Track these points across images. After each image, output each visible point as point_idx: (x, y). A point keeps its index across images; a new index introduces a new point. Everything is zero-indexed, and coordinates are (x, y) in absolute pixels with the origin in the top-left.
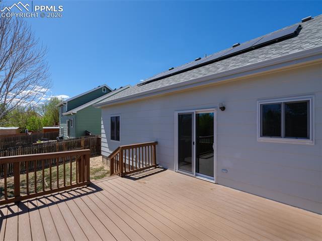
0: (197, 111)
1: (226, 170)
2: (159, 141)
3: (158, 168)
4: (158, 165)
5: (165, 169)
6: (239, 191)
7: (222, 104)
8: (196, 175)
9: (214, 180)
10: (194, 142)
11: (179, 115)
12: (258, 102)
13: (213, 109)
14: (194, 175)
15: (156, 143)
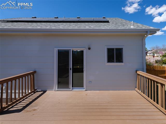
0: (73, 48)
1: (91, 82)
2: (37, 70)
3: (37, 92)
4: (36, 90)
5: (45, 92)
6: (98, 91)
7: (89, 46)
8: (72, 89)
9: (84, 89)
10: (71, 69)
11: (58, 51)
12: (106, 47)
13: (84, 48)
14: (71, 90)
15: (35, 72)
